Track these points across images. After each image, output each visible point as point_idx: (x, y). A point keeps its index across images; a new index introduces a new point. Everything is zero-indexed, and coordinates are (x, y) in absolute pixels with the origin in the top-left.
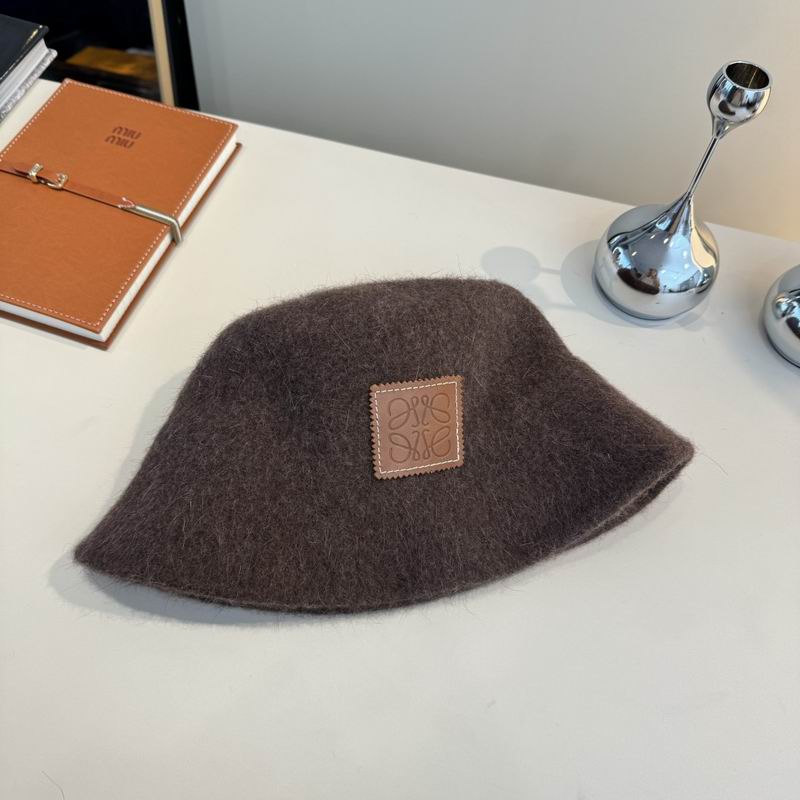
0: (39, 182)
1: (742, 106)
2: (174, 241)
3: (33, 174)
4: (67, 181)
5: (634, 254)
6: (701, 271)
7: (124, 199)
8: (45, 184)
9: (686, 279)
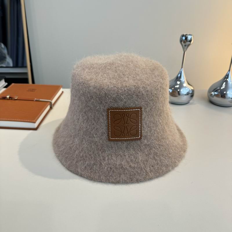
0: (9, 99)
1: (188, 41)
2: (51, 108)
3: (8, 97)
4: (18, 98)
5: (173, 89)
6: (191, 90)
7: (36, 99)
8: (12, 99)
9: (187, 92)
